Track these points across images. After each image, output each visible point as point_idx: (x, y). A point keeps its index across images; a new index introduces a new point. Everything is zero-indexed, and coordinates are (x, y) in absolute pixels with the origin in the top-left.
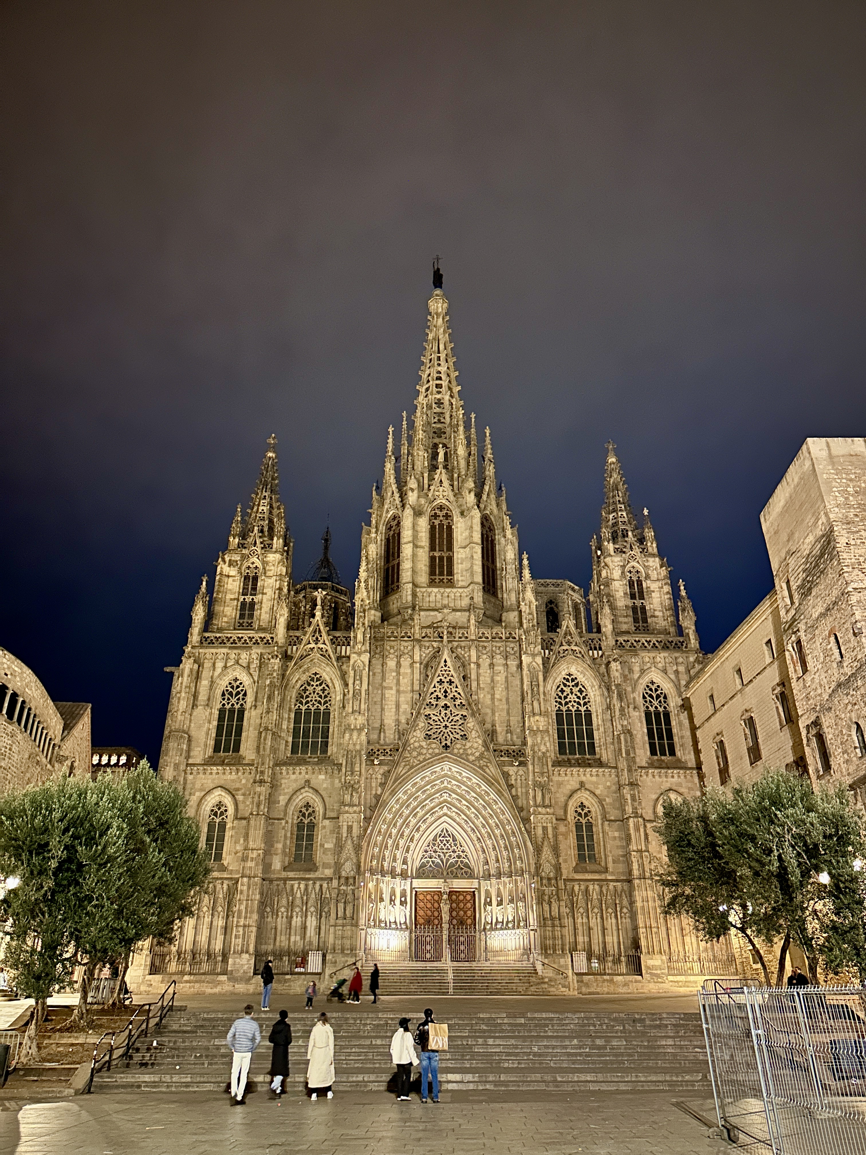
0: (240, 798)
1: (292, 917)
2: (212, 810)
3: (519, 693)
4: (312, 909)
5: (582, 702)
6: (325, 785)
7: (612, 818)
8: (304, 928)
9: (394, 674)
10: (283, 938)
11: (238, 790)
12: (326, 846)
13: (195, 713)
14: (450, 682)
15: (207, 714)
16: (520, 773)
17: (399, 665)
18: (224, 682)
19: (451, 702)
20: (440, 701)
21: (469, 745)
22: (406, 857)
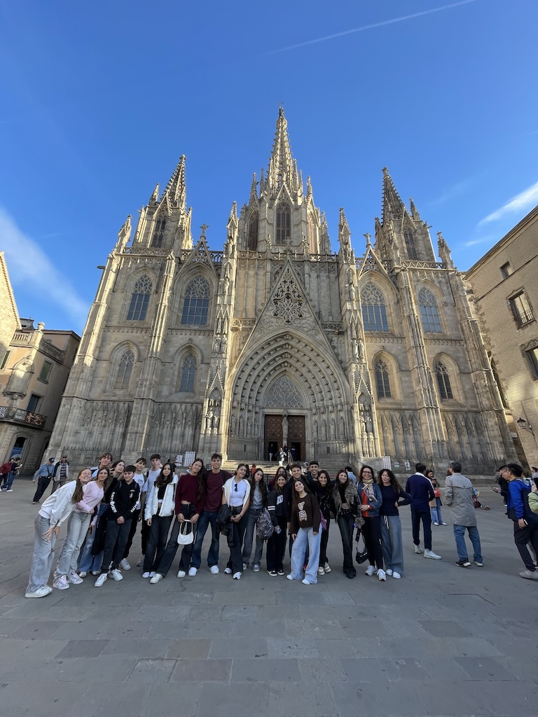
0: (142, 348)
1: (174, 428)
2: (123, 356)
3: (337, 293)
4: (190, 423)
5: (379, 299)
6: (203, 342)
7: (403, 369)
8: (183, 435)
9: (253, 279)
10: (167, 442)
11: (141, 343)
12: (202, 381)
13: (115, 294)
14: (291, 282)
15: (123, 295)
16: (340, 339)
17: (257, 274)
18: (137, 277)
19: (292, 294)
20: (284, 294)
21: (304, 321)
22: (258, 393)
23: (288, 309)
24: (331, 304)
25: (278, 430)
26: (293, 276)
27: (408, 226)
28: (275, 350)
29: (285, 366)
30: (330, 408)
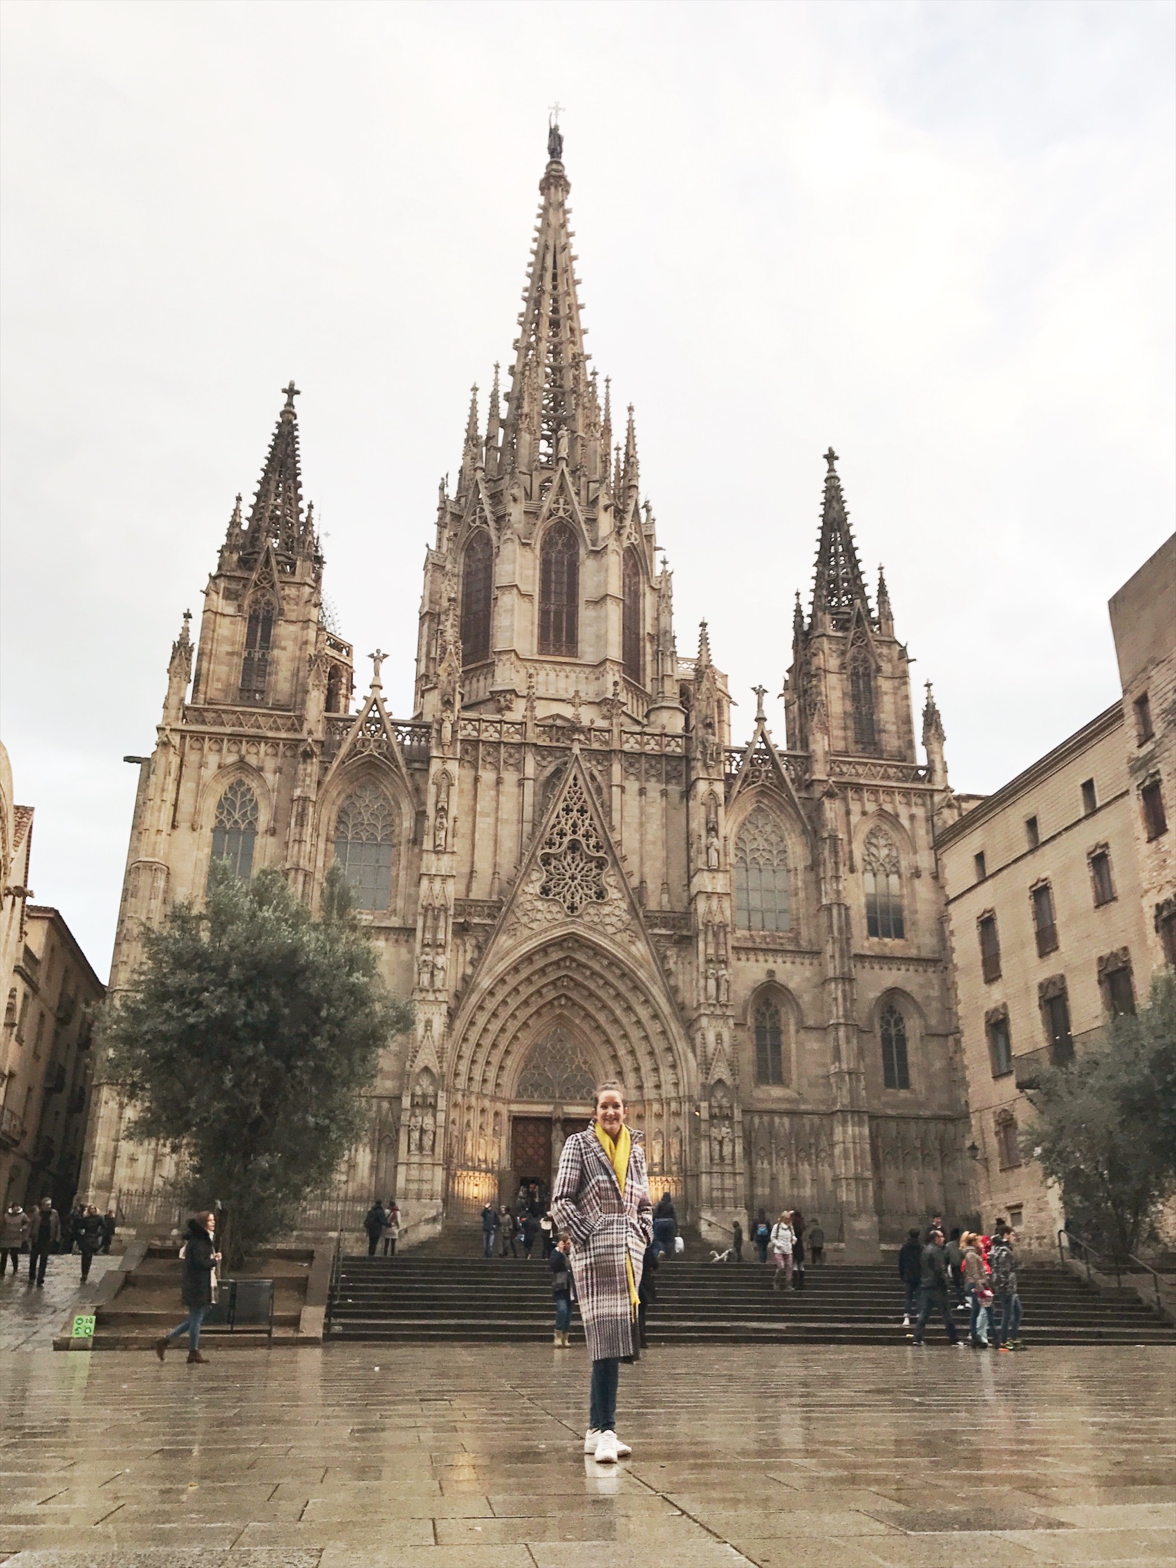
3: (684, 837)
5: (774, 852)
7: (811, 1023)
9: (493, 793)
13: (176, 833)
14: (582, 811)
15: (196, 834)
16: (683, 954)
17: (499, 782)
18: (221, 788)
19: (583, 841)
20: (566, 840)
21: (607, 910)
22: (501, 1068)
23: (573, 878)
24: (667, 861)
25: (542, 1152)
26: (585, 795)
27: (864, 652)
28: (542, 971)
29: (561, 1006)
30: (656, 1107)
